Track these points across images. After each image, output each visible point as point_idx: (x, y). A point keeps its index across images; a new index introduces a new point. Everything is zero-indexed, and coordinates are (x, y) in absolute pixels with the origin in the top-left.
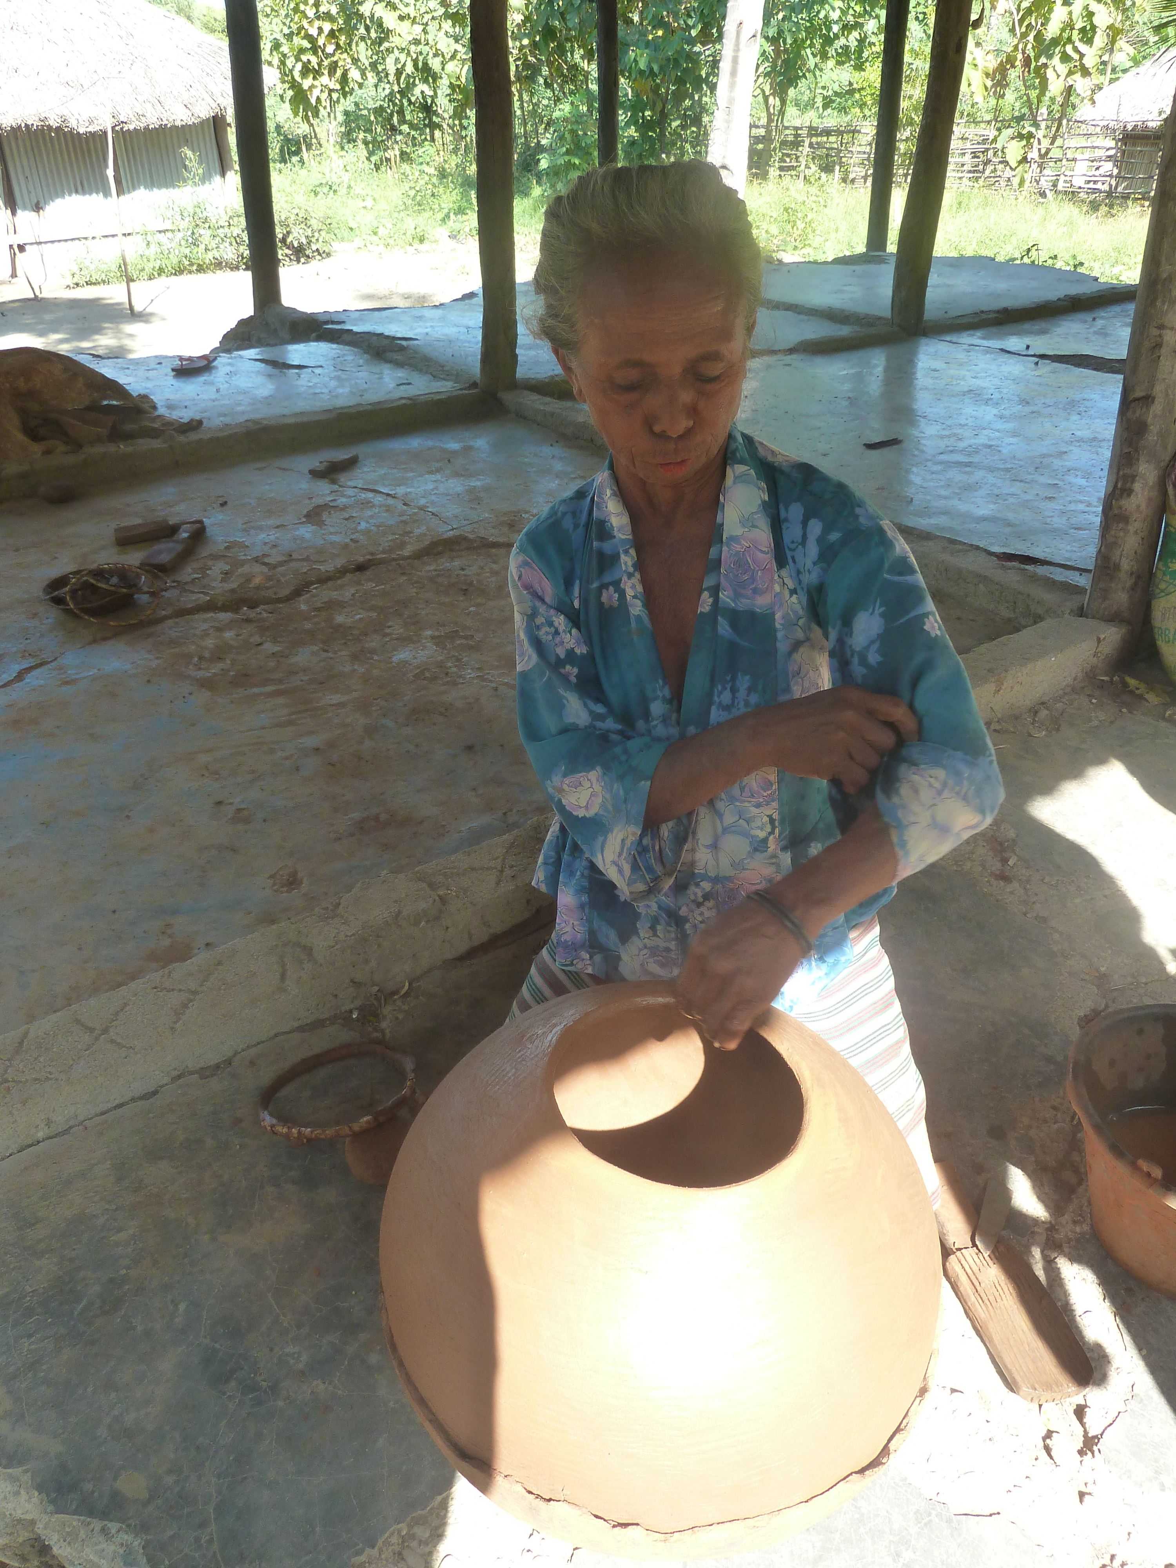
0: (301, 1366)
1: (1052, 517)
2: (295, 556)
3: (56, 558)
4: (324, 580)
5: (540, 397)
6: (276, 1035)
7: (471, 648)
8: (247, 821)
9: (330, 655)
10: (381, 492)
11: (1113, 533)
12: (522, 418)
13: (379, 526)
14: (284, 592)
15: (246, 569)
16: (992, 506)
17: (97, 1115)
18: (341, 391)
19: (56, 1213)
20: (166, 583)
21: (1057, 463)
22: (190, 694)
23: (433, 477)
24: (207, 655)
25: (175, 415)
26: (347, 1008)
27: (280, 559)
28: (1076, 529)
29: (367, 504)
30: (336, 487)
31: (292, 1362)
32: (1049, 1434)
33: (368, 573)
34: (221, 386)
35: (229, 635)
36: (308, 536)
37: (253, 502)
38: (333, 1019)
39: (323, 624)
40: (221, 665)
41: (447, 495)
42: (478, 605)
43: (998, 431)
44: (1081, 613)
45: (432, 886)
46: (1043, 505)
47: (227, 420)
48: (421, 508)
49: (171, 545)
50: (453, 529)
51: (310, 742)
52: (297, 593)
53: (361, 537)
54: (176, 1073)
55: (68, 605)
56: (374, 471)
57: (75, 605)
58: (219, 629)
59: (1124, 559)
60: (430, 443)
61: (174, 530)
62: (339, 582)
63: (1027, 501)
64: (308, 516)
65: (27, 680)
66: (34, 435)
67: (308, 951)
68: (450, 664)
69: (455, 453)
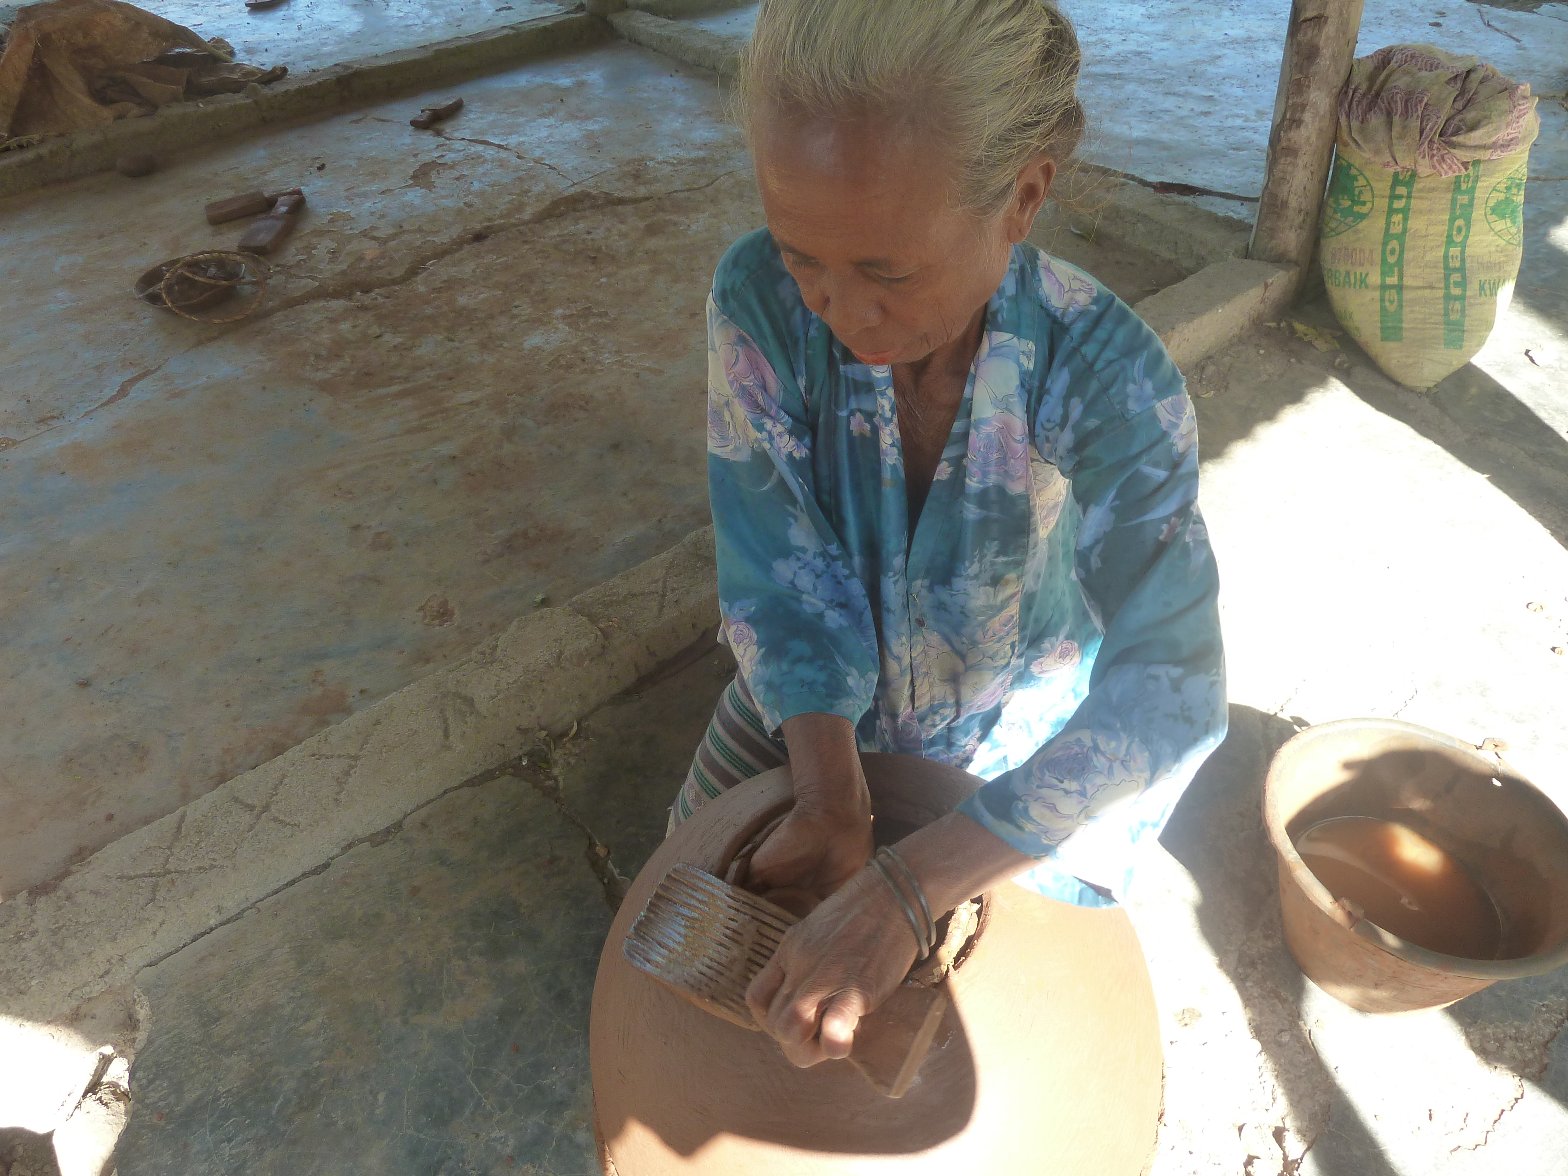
0: (508, 1151)
1: (1209, 136)
2: (406, 227)
3: (145, 244)
4: (441, 254)
5: (653, 18)
6: (445, 792)
7: (606, 326)
8: (388, 546)
9: (457, 344)
10: (492, 144)
11: (1280, 167)
12: (636, 43)
13: (493, 186)
14: (399, 272)
15: (354, 246)
16: (1145, 126)
17: (268, 896)
18: (435, 21)
19: (240, 1006)
20: (269, 270)
21: (1211, 69)
22: (311, 400)
23: (548, 121)
24: (324, 353)
25: (253, 62)
26: (516, 755)
27: (391, 232)
28: (1234, 149)
29: (477, 159)
30: (441, 140)
31: (499, 1147)
32: (1249, 1161)
33: (487, 242)
34: (302, 22)
35: (345, 326)
36: (417, 202)
37: (353, 163)
38: (502, 769)
39: (445, 308)
40: (339, 364)
41: (564, 143)
42: (609, 275)
43: (1147, 34)
44: (1247, 254)
45: (593, 619)
46: (1200, 122)
47: (313, 64)
48: (537, 161)
49: (269, 222)
50: (574, 184)
51: (445, 449)
52: (413, 272)
53: (476, 200)
54: (345, 843)
55: (166, 304)
56: (482, 118)
57: (172, 302)
58: (333, 321)
59: (1292, 196)
60: (539, 80)
61: (270, 203)
62: (457, 255)
63: (1182, 118)
64: (414, 177)
65: (132, 395)
66: (101, 97)
67: (469, 702)
68: (585, 348)
69: (567, 90)
